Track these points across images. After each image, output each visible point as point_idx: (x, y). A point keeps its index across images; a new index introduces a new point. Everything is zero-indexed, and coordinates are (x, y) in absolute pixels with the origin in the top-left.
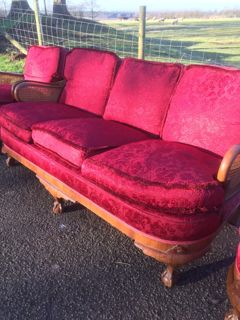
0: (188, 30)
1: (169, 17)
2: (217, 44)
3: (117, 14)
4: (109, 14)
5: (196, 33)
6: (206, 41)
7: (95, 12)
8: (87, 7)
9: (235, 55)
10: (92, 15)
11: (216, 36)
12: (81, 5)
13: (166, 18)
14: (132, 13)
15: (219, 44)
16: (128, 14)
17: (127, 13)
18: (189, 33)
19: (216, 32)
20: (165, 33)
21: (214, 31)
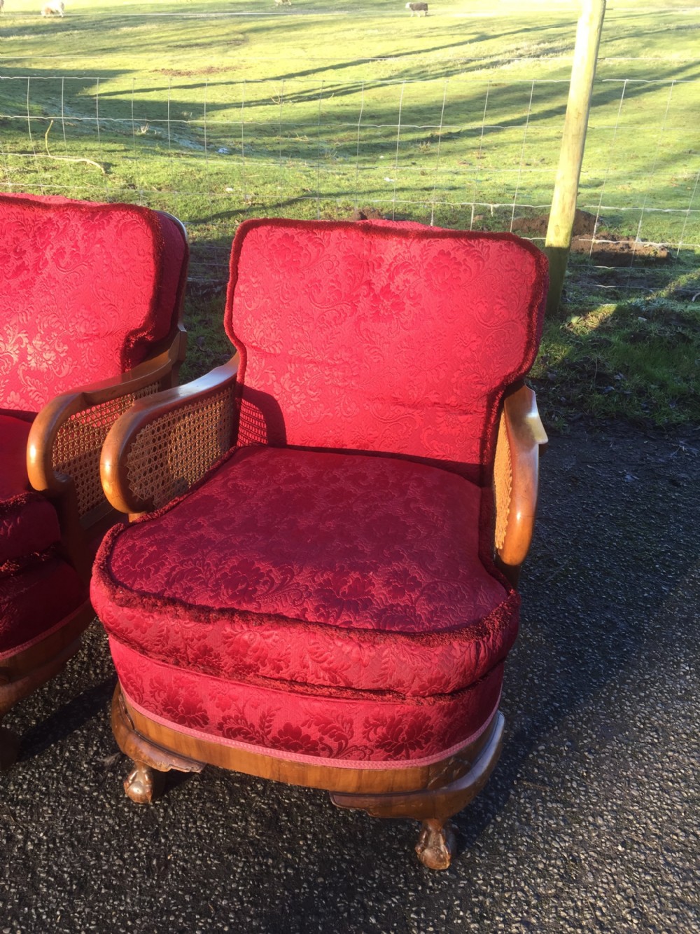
0: (83, 35)
2: (174, 75)
5: (107, 43)
6: (142, 66)
9: (225, 106)
11: (170, 51)
15: (179, 73)
18: (89, 44)
19: (166, 36)
20: (11, 44)
21: (161, 35)
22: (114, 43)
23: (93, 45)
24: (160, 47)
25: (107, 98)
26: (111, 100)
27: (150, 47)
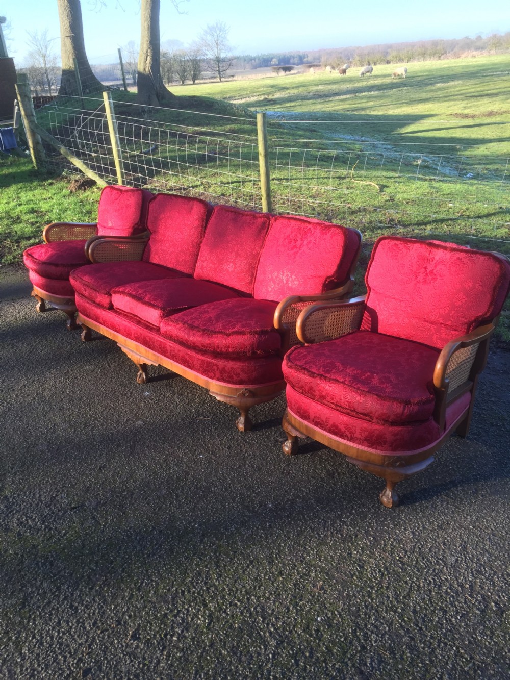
0: (409, 90)
1: (375, 60)
2: (463, 118)
3: (271, 60)
4: (255, 60)
5: (424, 96)
6: (443, 111)
7: (224, 60)
8: (208, 53)
9: (490, 141)
10: (219, 67)
11: (466, 100)
12: (195, 48)
13: (371, 62)
14: (301, 54)
15: (467, 116)
16: (294, 58)
17: (291, 56)
18: (412, 96)
19: (466, 89)
20: (362, 98)
21: (464, 88)
22: (429, 95)
23: (414, 97)
24: (459, 97)
25: (411, 135)
26: (413, 137)
27: (452, 98)
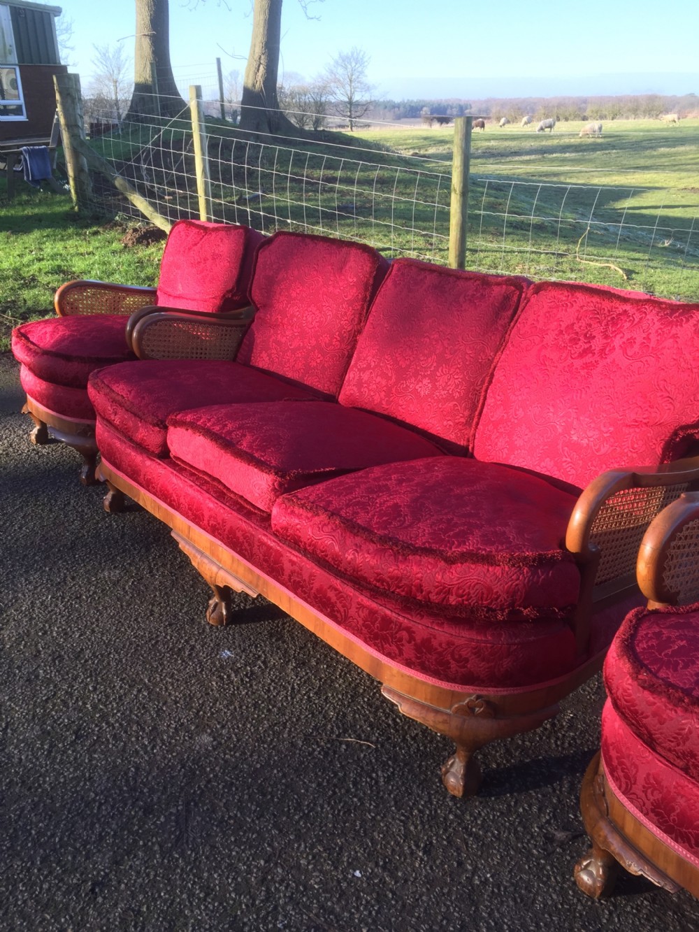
0: (621, 154)
1: (567, 114)
3: (421, 109)
4: (399, 108)
5: (642, 162)
6: (672, 184)
7: (358, 104)
8: (338, 91)
10: (350, 111)
12: (321, 84)
13: (561, 118)
14: (462, 103)
16: (452, 108)
17: (448, 105)
18: (624, 162)
20: (553, 160)
22: (649, 162)
23: (628, 163)
24: (694, 167)
25: (631, 211)
26: (635, 214)
27: (684, 167)
